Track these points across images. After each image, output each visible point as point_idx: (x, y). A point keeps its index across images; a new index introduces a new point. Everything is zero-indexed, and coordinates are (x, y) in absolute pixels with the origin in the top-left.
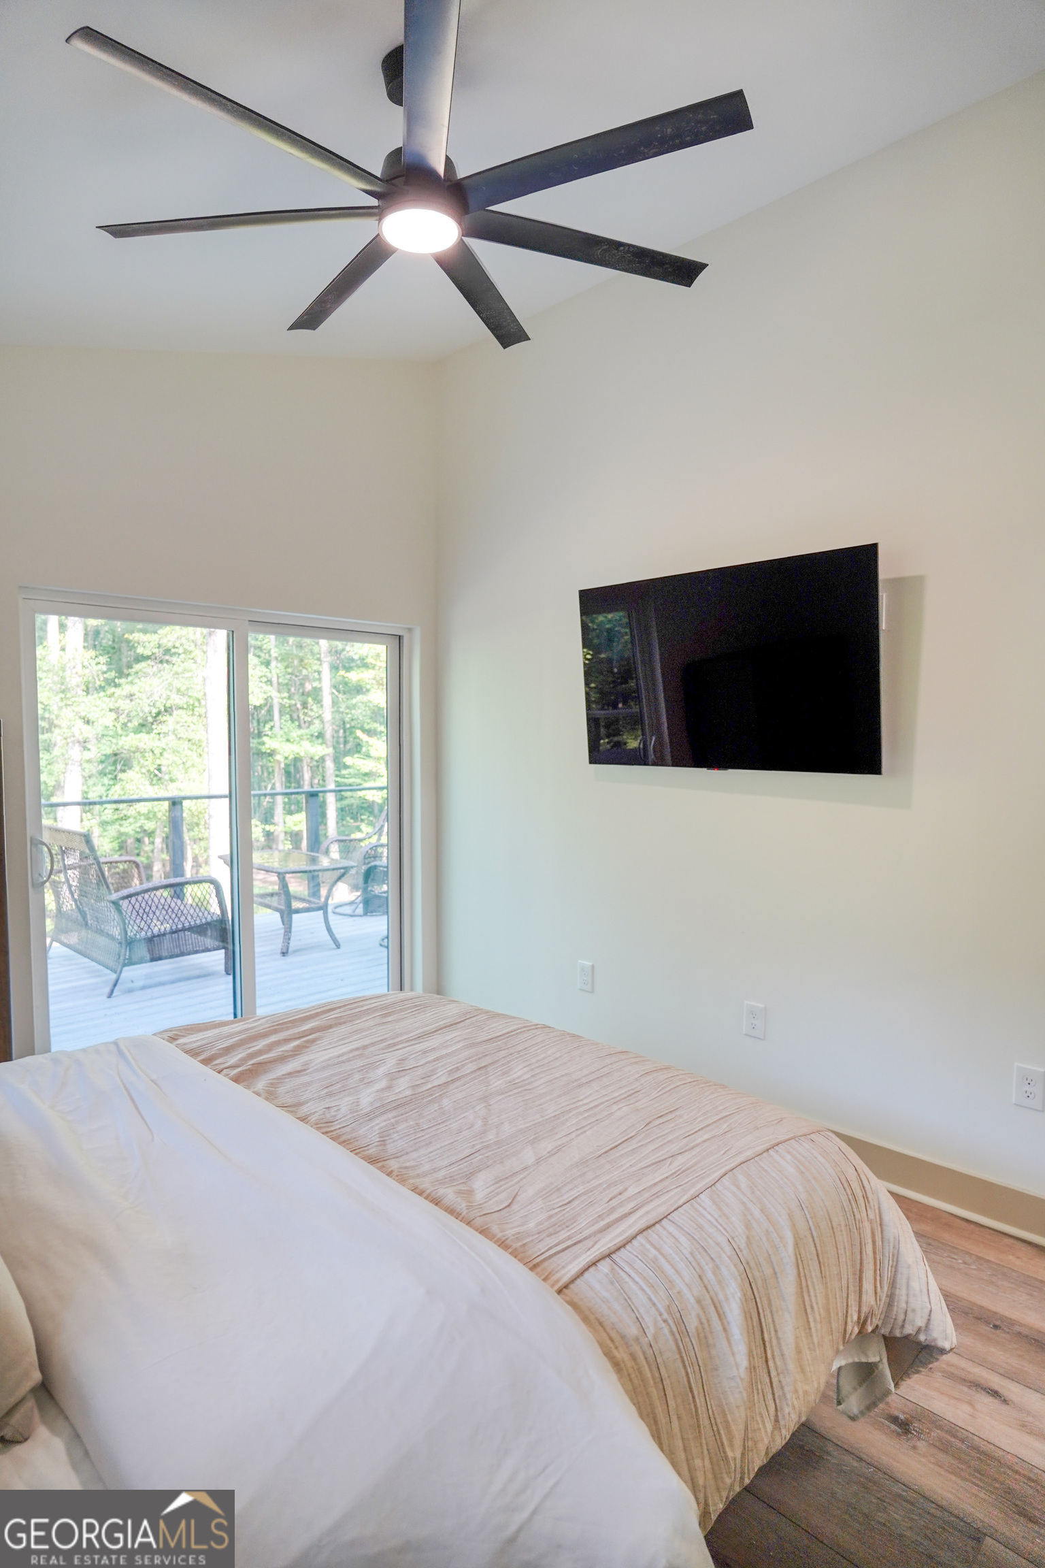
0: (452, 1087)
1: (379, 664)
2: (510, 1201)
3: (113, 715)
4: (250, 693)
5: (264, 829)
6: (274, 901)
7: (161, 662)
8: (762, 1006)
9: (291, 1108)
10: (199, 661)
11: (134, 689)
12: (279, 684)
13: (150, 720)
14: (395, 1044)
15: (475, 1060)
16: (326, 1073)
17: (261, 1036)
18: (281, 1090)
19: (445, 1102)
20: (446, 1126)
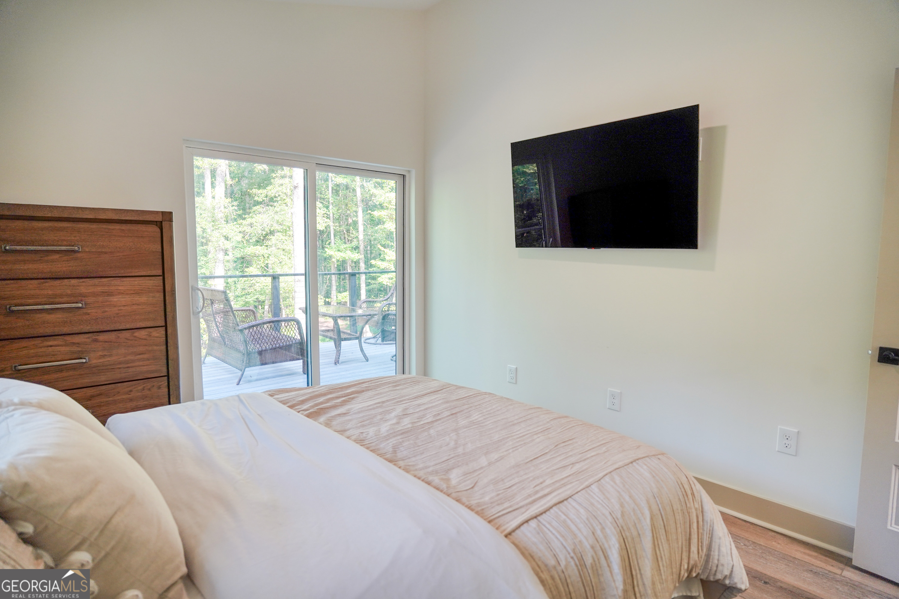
0: (435, 424)
1: (390, 206)
2: (473, 485)
3: (241, 235)
4: (317, 223)
5: (325, 300)
6: (330, 334)
7: (268, 205)
8: (619, 391)
9: (342, 432)
10: (289, 205)
11: (253, 220)
12: (333, 219)
13: (262, 238)
14: (401, 401)
15: (449, 410)
16: (361, 415)
17: (322, 395)
18: (334, 423)
19: (432, 431)
20: (433, 444)
